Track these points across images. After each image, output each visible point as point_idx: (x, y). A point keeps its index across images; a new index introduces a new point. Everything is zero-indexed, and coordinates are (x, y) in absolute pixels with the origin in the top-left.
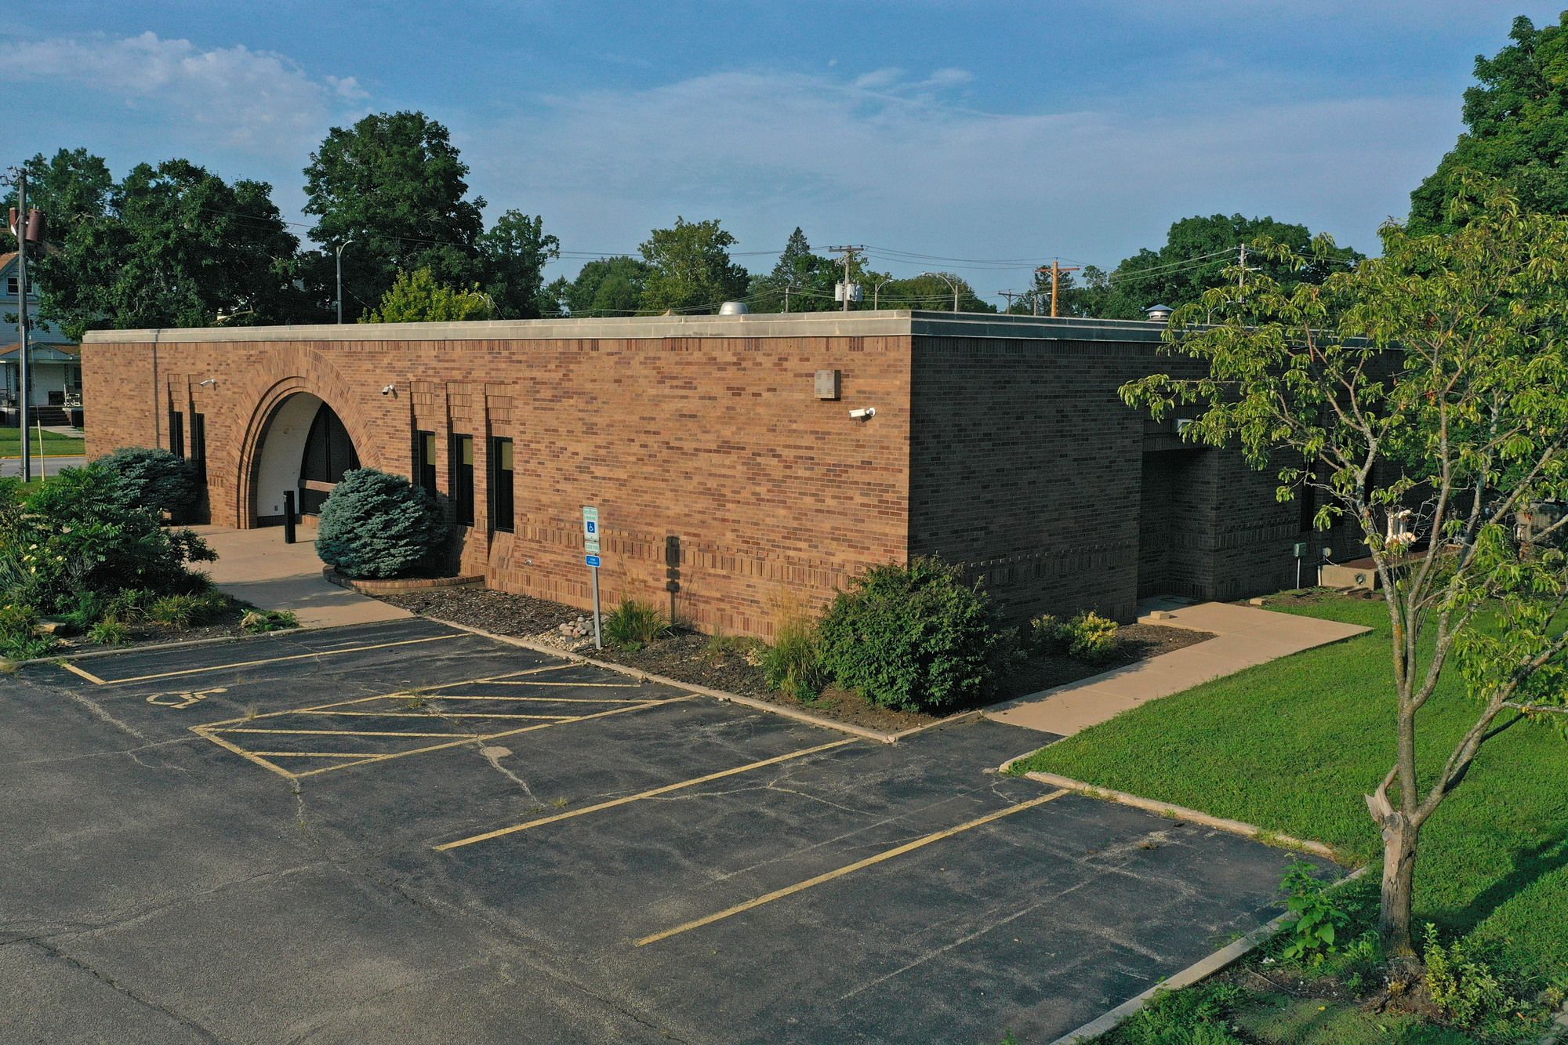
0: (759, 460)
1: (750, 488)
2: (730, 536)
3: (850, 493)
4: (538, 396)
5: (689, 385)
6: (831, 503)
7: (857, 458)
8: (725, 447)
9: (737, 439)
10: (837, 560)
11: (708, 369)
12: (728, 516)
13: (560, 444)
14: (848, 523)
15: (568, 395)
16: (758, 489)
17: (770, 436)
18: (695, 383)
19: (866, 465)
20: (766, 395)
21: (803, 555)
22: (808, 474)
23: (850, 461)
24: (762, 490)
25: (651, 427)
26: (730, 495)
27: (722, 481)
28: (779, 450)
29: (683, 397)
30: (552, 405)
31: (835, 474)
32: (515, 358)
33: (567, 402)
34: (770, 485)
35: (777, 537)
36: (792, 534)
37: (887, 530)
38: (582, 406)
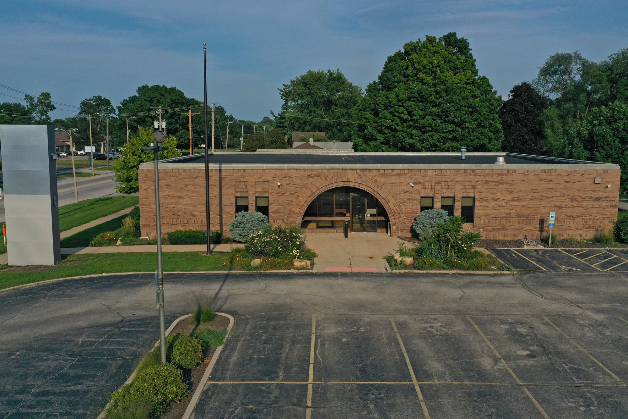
0: (574, 197)
1: (571, 204)
2: (563, 215)
3: (602, 203)
4: (488, 185)
5: (551, 181)
6: (596, 205)
7: (605, 195)
8: (563, 195)
9: (567, 193)
10: (597, 218)
11: (559, 177)
12: (563, 211)
13: (497, 197)
14: (601, 209)
15: (502, 184)
16: (573, 204)
17: (578, 192)
18: (553, 180)
19: (607, 197)
20: (577, 182)
21: (587, 217)
22: (590, 200)
23: (602, 196)
24: (575, 204)
25: (536, 191)
26: (563, 206)
27: (562, 203)
28: (581, 195)
29: (548, 184)
30: (494, 187)
31: (598, 199)
32: (477, 175)
33: (500, 186)
34: (577, 203)
35: (579, 215)
36: (584, 213)
37: (612, 210)
38: (507, 187)
